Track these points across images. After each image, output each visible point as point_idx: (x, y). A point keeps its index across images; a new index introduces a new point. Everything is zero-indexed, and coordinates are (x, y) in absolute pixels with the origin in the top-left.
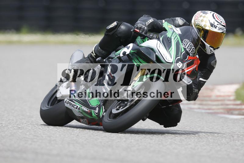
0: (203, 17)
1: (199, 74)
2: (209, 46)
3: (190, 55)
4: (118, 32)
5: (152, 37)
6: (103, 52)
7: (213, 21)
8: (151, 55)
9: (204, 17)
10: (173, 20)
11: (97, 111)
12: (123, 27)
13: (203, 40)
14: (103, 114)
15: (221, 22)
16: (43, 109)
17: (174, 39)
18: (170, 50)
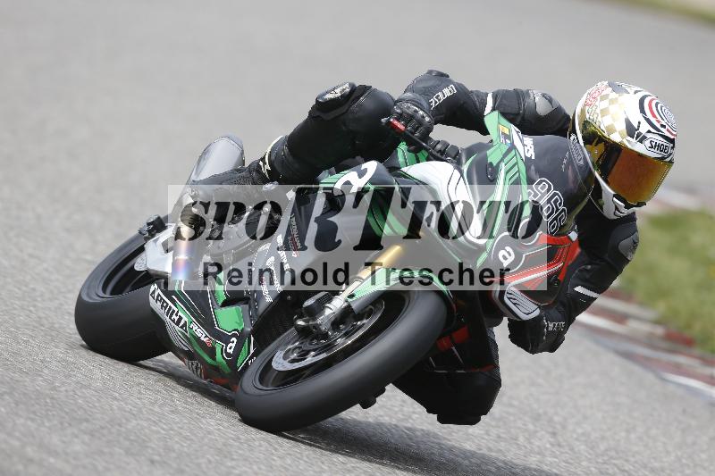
0: (610, 100)
1: (577, 271)
2: (613, 193)
4: (351, 116)
6: (296, 166)
7: (636, 118)
9: (612, 102)
11: (230, 348)
13: (601, 175)
14: (247, 362)
15: (663, 126)
16: (85, 298)
17: (507, 173)
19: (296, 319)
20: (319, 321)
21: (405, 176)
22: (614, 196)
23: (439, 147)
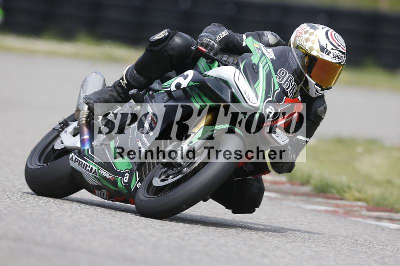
2: (315, 83)
3: (288, 96)
4: (169, 47)
5: (226, 61)
6: (141, 79)
8: (224, 92)
9: (311, 34)
10: (259, 35)
11: (126, 179)
12: (177, 40)
14: (136, 185)
15: (339, 45)
17: (263, 68)
18: (255, 86)
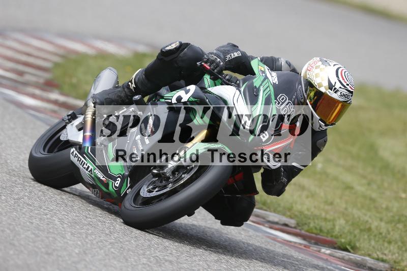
0: (321, 69)
2: (319, 118)
7: (334, 80)
10: (273, 60)
11: (117, 183)
14: (126, 191)
15: (348, 85)
17: (264, 91)
19: (153, 169)
20: (165, 171)
21: (210, 93)
22: (320, 120)
23: (227, 77)
